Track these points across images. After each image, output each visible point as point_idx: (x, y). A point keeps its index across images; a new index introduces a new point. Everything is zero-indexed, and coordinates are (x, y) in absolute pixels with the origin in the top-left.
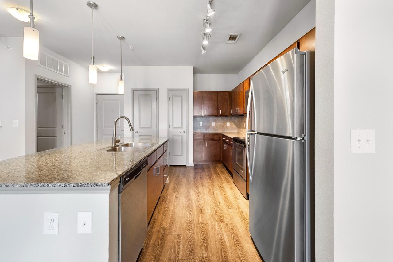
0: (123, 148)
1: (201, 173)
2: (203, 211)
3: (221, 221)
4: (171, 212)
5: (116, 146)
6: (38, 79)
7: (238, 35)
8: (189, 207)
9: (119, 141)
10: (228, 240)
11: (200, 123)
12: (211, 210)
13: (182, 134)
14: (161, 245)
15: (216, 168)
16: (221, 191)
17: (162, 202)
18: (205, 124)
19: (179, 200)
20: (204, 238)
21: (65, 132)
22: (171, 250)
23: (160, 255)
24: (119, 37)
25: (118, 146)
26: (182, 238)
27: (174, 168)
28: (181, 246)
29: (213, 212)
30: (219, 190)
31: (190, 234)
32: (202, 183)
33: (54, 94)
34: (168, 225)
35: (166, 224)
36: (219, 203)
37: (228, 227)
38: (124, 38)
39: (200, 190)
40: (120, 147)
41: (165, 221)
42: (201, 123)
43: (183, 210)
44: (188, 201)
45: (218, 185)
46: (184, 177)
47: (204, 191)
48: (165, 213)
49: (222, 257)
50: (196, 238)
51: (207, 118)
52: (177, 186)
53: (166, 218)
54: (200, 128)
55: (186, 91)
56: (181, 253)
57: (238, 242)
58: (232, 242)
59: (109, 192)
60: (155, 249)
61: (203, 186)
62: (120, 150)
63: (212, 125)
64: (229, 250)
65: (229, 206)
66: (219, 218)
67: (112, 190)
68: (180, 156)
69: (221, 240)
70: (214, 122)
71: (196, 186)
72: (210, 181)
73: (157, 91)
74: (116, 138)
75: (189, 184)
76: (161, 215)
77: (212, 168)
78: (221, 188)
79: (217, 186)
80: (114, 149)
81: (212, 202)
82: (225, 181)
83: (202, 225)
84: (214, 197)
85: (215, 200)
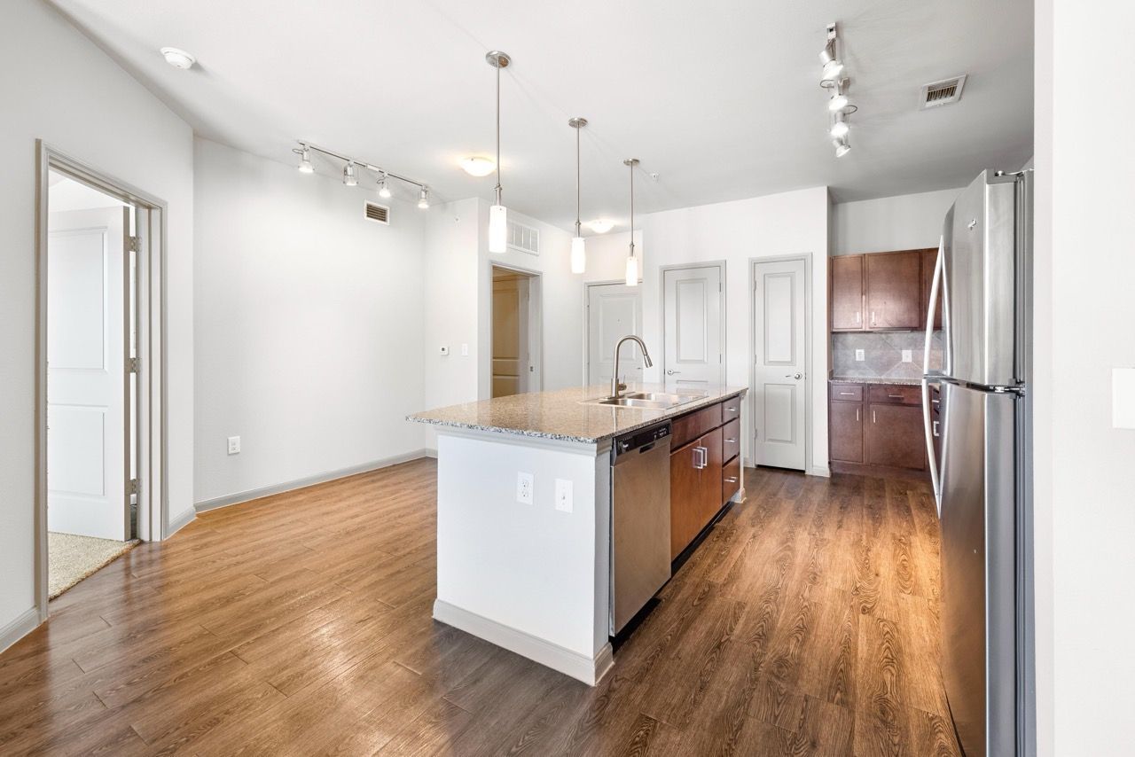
0: (630, 401)
1: (846, 496)
2: (818, 579)
3: (864, 610)
4: (734, 561)
5: (618, 397)
6: (494, 267)
7: (957, 81)
8: (784, 563)
9: (623, 387)
10: (865, 648)
11: (858, 351)
12: (844, 582)
13: (792, 381)
14: (699, 608)
15: (908, 492)
16: (895, 550)
17: (718, 537)
18: (876, 353)
19: (762, 542)
20: (801, 626)
21: (532, 368)
22: (717, 620)
23: (693, 620)
24: (627, 163)
25: (621, 397)
26: (746, 610)
27: (767, 474)
28: (741, 621)
29: (849, 588)
30: (891, 547)
31: (769, 610)
32: (840, 521)
33: (515, 291)
34: (721, 581)
35: (717, 577)
36: (877, 575)
37: (878, 627)
38: (637, 161)
39: (829, 534)
40: (625, 398)
41: (714, 573)
42: (862, 351)
43: (764, 565)
44: (785, 549)
45: (893, 535)
46: (791, 498)
47: (839, 540)
48: (719, 559)
49: (835, 670)
50: (781, 620)
51: (883, 336)
52: (763, 514)
53: (719, 568)
54: (857, 366)
55: (805, 260)
56: (737, 632)
57: (895, 661)
58: (876, 655)
59: (596, 455)
60: (684, 609)
61: (840, 527)
62: (624, 403)
63: (900, 358)
64: (861, 666)
65: (905, 588)
66: (861, 603)
67: (601, 454)
68: (787, 441)
69: (848, 641)
70: (907, 349)
71: (820, 525)
72: (870, 522)
73: (720, 267)
74: (617, 381)
75: (800, 515)
76: (709, 561)
77: (893, 490)
78: (902, 544)
79: (889, 536)
80: (614, 401)
81: (854, 567)
82: (922, 529)
83: (806, 604)
84: (866, 559)
85: (865, 567)
